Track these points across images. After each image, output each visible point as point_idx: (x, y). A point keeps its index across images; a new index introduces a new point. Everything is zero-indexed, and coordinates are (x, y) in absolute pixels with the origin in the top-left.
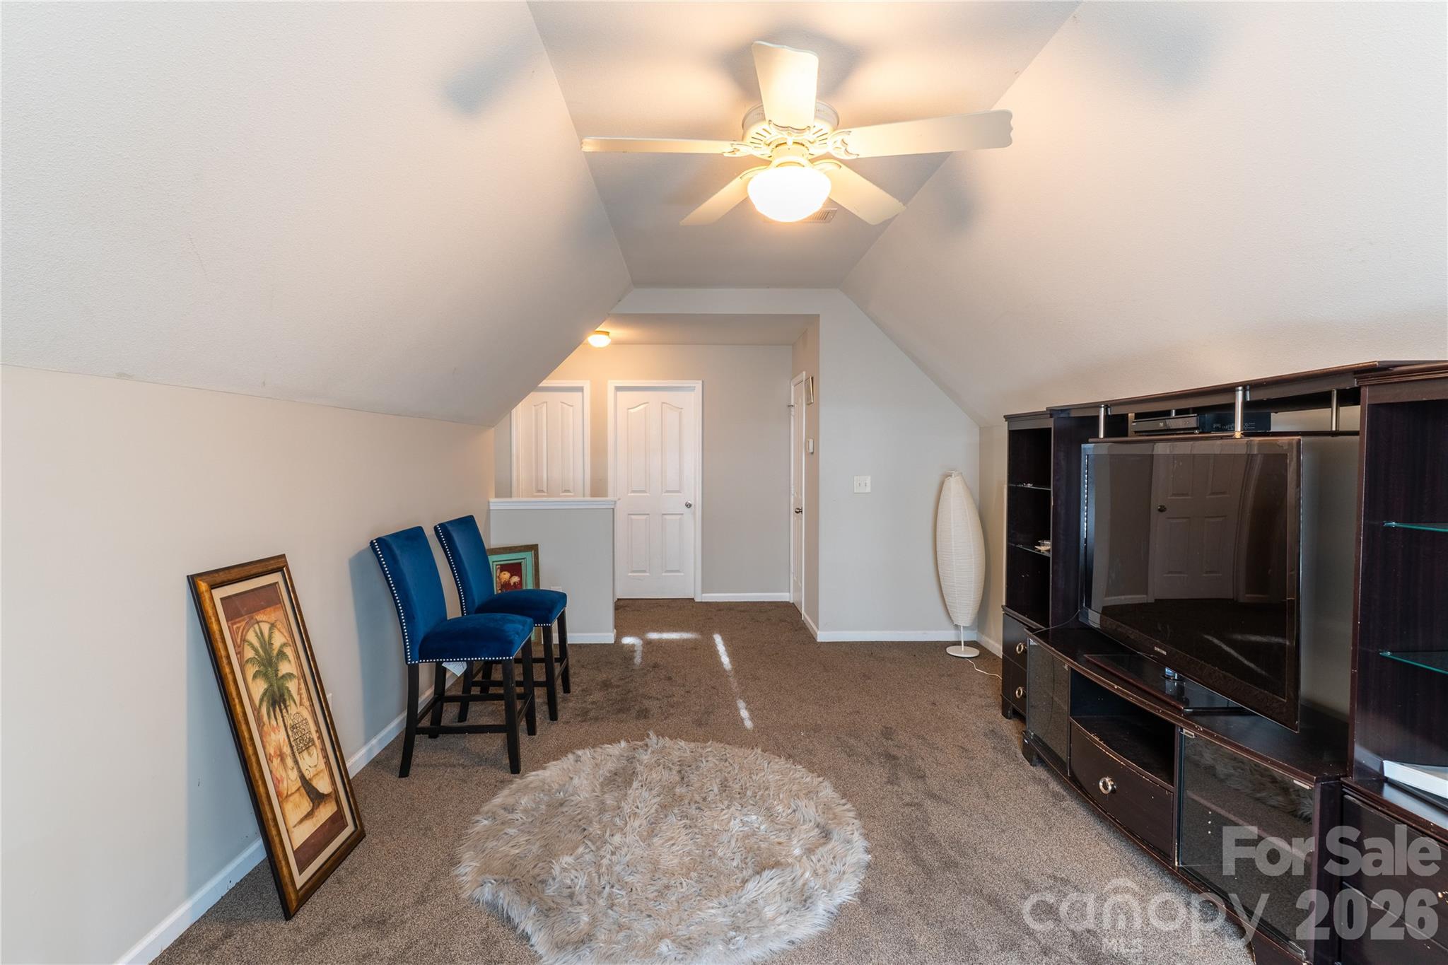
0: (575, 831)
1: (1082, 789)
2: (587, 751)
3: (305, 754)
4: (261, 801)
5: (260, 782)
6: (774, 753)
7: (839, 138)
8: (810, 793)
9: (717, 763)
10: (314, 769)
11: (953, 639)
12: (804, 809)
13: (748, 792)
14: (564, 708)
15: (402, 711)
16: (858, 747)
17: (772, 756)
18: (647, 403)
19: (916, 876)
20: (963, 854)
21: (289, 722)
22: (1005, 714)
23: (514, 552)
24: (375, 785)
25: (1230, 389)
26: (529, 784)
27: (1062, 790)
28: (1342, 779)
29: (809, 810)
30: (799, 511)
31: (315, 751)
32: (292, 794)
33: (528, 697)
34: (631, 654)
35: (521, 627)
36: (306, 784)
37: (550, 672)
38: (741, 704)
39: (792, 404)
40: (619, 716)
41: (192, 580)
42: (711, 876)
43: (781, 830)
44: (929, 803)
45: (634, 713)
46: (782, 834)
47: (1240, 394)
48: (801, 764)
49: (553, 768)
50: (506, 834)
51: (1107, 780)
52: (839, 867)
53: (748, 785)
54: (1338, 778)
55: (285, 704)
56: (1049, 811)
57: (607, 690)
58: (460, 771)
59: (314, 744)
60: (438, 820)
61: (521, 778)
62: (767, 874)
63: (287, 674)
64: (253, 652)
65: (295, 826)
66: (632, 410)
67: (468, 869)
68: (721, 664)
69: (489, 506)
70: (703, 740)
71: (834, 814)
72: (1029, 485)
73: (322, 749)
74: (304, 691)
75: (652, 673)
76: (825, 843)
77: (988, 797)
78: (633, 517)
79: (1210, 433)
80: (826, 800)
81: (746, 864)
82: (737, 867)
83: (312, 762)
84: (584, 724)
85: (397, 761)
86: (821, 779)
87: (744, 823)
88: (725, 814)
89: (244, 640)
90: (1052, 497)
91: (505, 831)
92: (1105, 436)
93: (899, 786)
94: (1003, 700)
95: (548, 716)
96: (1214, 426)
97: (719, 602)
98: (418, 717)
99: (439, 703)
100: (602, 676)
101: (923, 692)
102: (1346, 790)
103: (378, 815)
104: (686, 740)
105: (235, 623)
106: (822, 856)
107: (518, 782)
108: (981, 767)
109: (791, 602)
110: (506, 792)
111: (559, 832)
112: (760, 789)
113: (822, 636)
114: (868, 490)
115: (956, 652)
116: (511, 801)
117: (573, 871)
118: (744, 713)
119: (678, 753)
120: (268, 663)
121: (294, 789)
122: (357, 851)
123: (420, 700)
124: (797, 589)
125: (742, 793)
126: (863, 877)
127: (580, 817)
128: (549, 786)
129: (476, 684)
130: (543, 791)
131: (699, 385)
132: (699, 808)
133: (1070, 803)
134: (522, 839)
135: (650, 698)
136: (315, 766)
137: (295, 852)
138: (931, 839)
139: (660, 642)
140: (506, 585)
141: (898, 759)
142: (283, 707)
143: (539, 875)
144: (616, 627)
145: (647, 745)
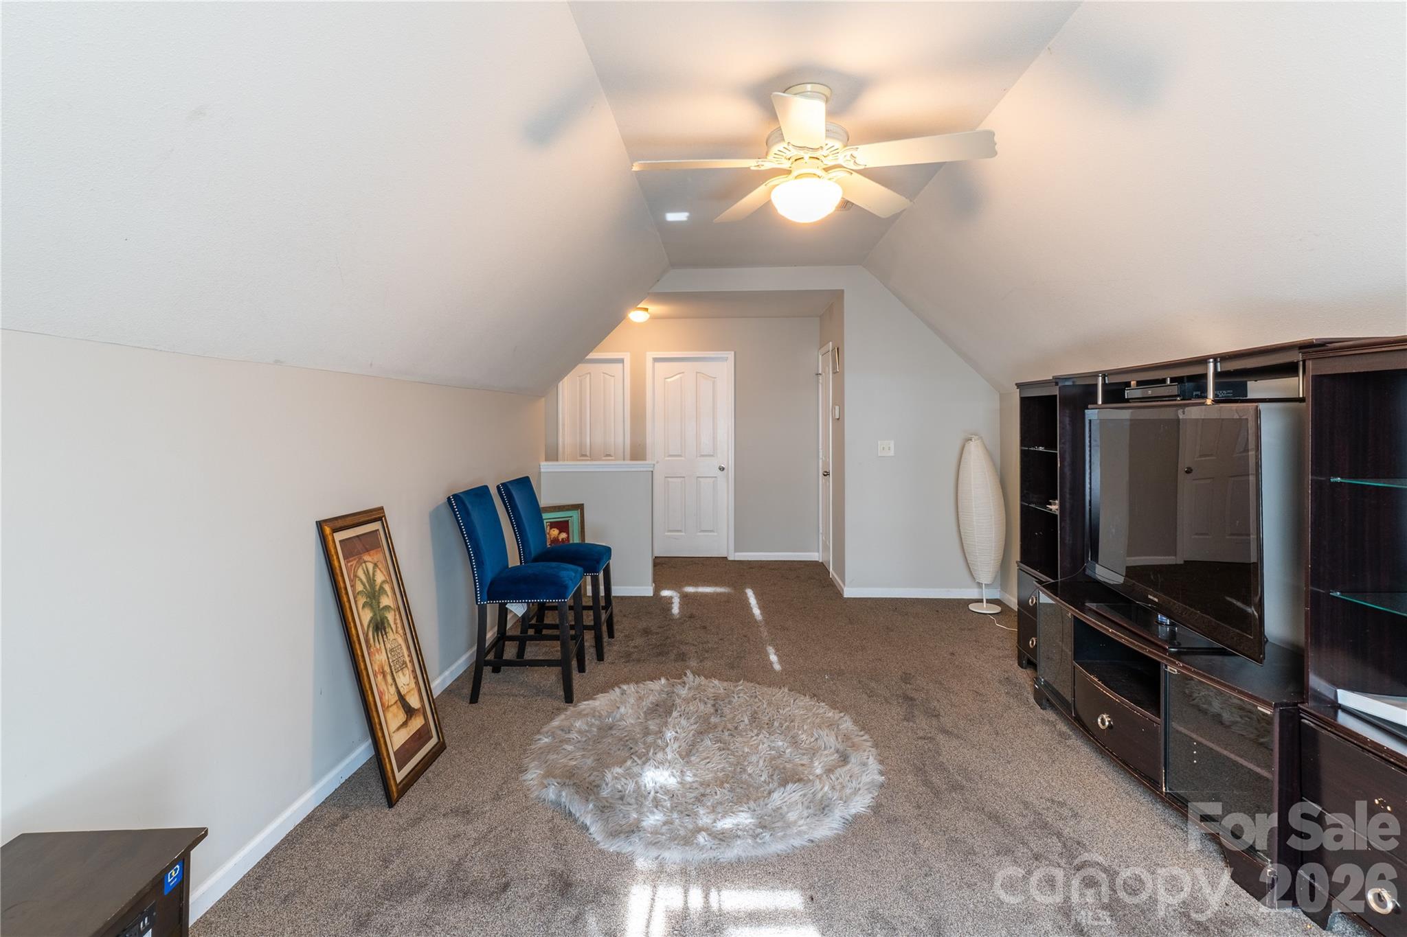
0: (623, 749)
1: (1083, 726)
2: (632, 686)
3: (400, 673)
4: (371, 708)
5: (369, 692)
6: (799, 692)
7: (849, 153)
8: (832, 725)
9: (748, 699)
10: (407, 687)
11: (975, 596)
12: (825, 738)
13: (775, 723)
14: (609, 650)
15: (471, 647)
16: (878, 690)
17: (798, 695)
18: (683, 373)
19: (924, 795)
20: (970, 780)
21: (388, 646)
22: (1020, 665)
23: (563, 511)
24: (450, 709)
25: (1203, 361)
26: (581, 711)
27: (1068, 730)
28: (1299, 705)
29: (830, 739)
30: (826, 474)
31: (407, 672)
32: (392, 705)
33: (578, 638)
34: (668, 606)
35: (574, 574)
36: (402, 698)
37: (597, 618)
38: (771, 650)
39: (820, 372)
40: (659, 658)
41: (320, 525)
42: (741, 788)
43: (804, 754)
44: (941, 738)
45: (672, 656)
46: (805, 757)
47: (1211, 365)
48: (824, 702)
49: (602, 699)
50: (564, 749)
51: (1104, 716)
52: (854, 784)
53: (775, 717)
54: (1296, 704)
55: (385, 631)
56: (1054, 748)
57: (647, 636)
58: (521, 700)
59: (406, 666)
60: (505, 737)
61: (574, 707)
62: (790, 787)
63: (386, 606)
64: (362, 586)
65: (394, 732)
66: (669, 380)
67: (535, 775)
68: (753, 615)
69: (540, 468)
70: (735, 680)
71: (853, 742)
72: (1041, 449)
73: (413, 671)
74: (398, 621)
75: (688, 623)
76: (843, 766)
77: (997, 734)
78: (669, 479)
79: (1190, 399)
80: (846, 731)
81: (773, 779)
82: (765, 782)
83: (405, 680)
84: (628, 664)
85: (467, 691)
86: (842, 714)
87: (771, 748)
88: (755, 740)
89: (356, 576)
90: (1059, 459)
91: (564, 747)
92: (1103, 403)
93: (915, 722)
94: (1019, 651)
95: (595, 657)
96: (1194, 393)
97: (751, 561)
98: (486, 651)
99: (501, 642)
100: (642, 625)
101: (943, 644)
102: (1303, 715)
103: (454, 733)
104: (719, 680)
105: (350, 562)
106: (841, 776)
107: (571, 709)
108: (993, 709)
109: (821, 561)
110: (563, 716)
111: (610, 749)
112: (786, 721)
113: (849, 592)
114: (892, 453)
115: (976, 609)
116: (566, 723)
117: (623, 779)
118: (773, 658)
119: (712, 690)
120: (373, 595)
121: (393, 701)
122: (440, 759)
123: (488, 637)
124: (826, 548)
125: (770, 724)
126: (877, 794)
127: (627, 738)
128: (599, 713)
129: (531, 626)
130: (594, 717)
131: (731, 355)
132: (731, 735)
133: (1076, 742)
134: (578, 754)
135: (687, 644)
136: (408, 685)
137: (395, 753)
138: (940, 766)
139: (695, 595)
140: (555, 540)
141: (915, 700)
142: (384, 633)
143: (594, 781)
144: (654, 581)
145: (684, 683)
